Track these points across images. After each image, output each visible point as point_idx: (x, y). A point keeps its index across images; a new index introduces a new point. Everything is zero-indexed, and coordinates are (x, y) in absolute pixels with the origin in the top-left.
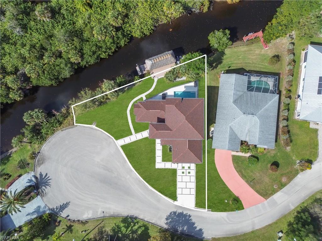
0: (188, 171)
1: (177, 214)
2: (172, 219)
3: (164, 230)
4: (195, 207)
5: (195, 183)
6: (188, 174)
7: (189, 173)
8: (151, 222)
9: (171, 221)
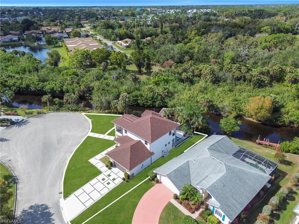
0: (109, 181)
1: (45, 211)
2: (34, 212)
3: (12, 215)
4: (71, 222)
5: (101, 197)
6: (105, 184)
7: (108, 183)
8: (18, 197)
9: (32, 212)
